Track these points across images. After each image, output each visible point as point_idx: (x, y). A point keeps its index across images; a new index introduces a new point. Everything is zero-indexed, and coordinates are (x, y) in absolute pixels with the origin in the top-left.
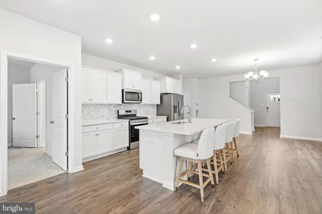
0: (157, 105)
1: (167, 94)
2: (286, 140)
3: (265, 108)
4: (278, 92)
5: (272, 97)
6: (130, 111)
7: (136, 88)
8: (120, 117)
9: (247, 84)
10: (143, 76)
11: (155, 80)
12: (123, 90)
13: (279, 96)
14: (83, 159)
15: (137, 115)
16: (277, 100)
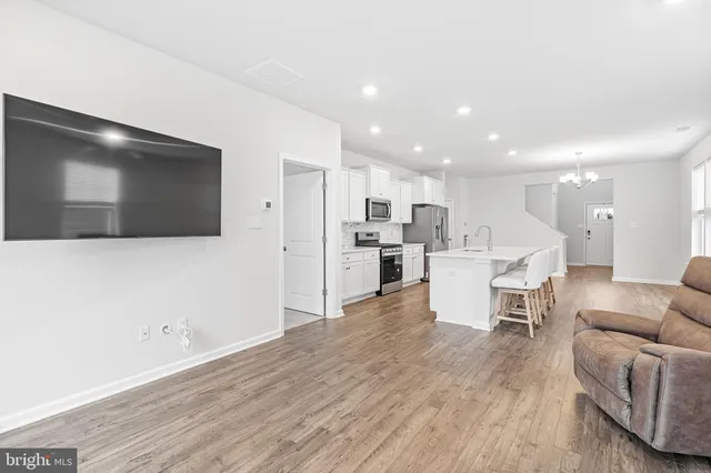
0: (404, 225)
1: (423, 206)
2: (623, 285)
3: (585, 233)
4: (611, 203)
5: (597, 211)
6: (372, 235)
7: (384, 197)
8: (359, 243)
9: (555, 189)
10: (392, 176)
11: (401, 180)
12: (367, 200)
13: (611, 211)
14: (343, 301)
15: (381, 242)
16: (606, 218)
